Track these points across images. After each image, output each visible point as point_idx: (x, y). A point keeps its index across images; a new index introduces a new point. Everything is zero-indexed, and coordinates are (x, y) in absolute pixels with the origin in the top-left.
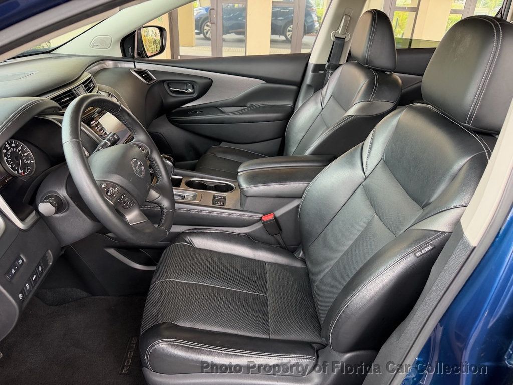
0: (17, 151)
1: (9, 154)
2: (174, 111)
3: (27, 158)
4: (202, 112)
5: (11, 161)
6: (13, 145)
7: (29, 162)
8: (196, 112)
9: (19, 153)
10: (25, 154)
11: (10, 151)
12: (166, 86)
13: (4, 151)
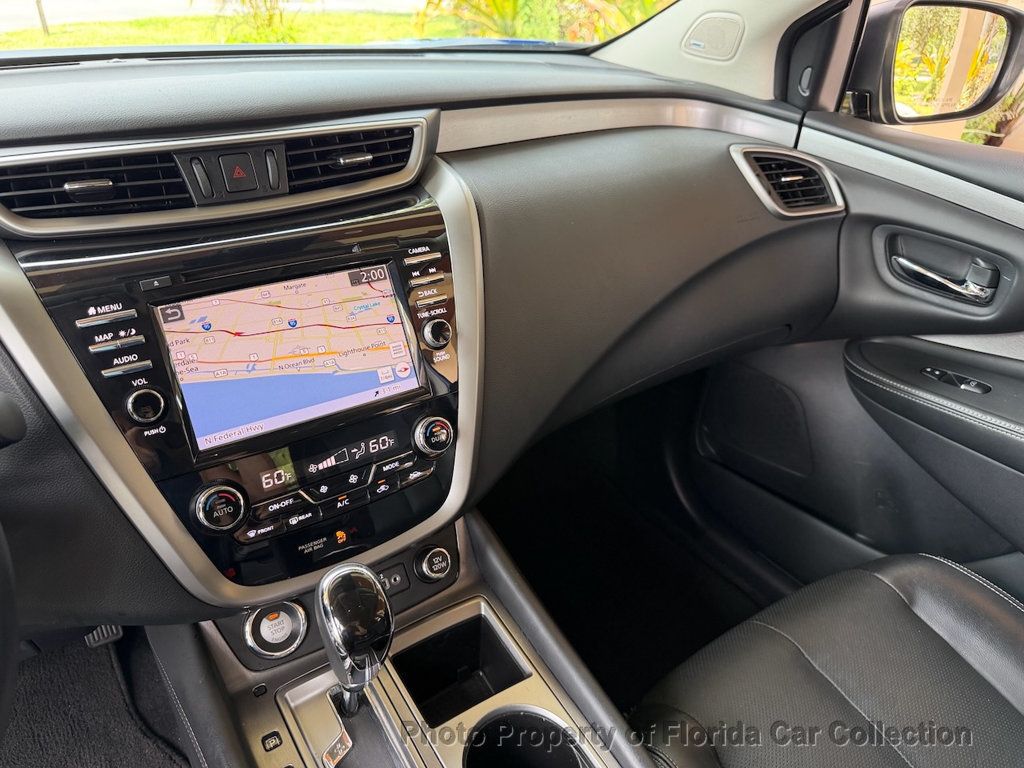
2: (877, 341)
4: (987, 390)
8: (963, 381)
12: (879, 244)
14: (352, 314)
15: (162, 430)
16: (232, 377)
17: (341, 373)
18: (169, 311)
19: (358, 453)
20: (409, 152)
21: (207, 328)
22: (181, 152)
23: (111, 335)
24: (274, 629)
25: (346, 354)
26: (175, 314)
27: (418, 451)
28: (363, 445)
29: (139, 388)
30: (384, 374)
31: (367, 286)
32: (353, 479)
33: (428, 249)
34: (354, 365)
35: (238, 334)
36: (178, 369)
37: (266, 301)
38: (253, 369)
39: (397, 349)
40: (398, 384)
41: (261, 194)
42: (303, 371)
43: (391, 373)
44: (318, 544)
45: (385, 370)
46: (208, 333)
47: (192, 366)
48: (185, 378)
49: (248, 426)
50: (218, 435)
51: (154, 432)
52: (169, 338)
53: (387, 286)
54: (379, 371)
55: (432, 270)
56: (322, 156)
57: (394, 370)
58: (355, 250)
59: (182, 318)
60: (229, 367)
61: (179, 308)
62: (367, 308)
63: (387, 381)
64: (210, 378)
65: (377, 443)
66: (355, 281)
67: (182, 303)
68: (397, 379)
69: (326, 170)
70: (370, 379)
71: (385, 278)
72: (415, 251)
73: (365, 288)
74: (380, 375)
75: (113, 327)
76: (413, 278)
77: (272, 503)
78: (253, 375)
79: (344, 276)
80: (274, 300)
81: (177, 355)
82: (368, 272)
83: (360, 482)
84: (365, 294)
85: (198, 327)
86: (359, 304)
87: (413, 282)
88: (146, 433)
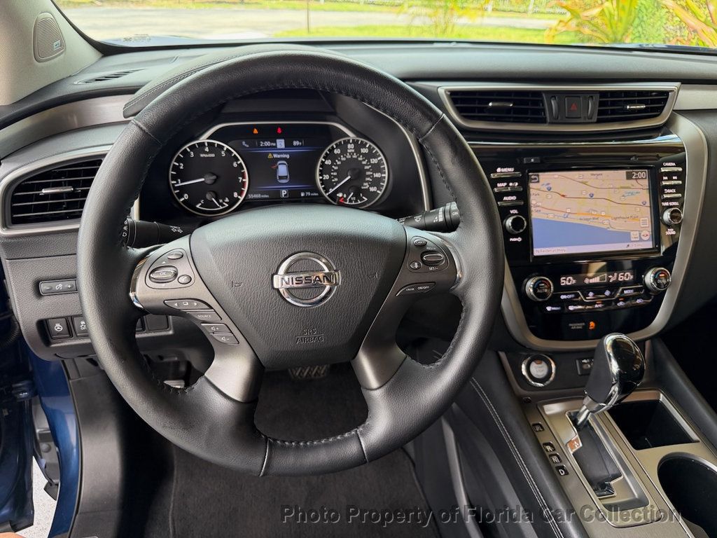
0: (364, 163)
1: (343, 159)
3: (376, 182)
5: (335, 171)
6: (364, 151)
7: (372, 189)
9: (366, 167)
10: (377, 175)
11: (349, 156)
13: (337, 151)
14: (623, 196)
15: (519, 239)
16: (556, 219)
17: (611, 229)
18: (533, 177)
19: (613, 279)
20: (664, 107)
21: (549, 189)
22: (547, 92)
23: (505, 184)
24: (538, 370)
25: (615, 219)
26: (535, 179)
27: (645, 286)
28: (616, 274)
29: (513, 215)
30: (634, 235)
31: (635, 181)
32: (607, 293)
33: (674, 164)
34: (619, 226)
35: (563, 196)
36: (533, 209)
37: (581, 180)
38: (567, 217)
39: (644, 222)
40: (641, 243)
41: (582, 121)
42: (592, 224)
43: (638, 236)
44: (579, 326)
45: (635, 233)
46: (549, 193)
47: (538, 209)
48: (534, 215)
49: (559, 248)
50: (543, 249)
51: (515, 240)
52: (532, 191)
53: (646, 183)
54: (632, 233)
55: (675, 178)
56: (613, 103)
57: (640, 234)
58: (633, 159)
59: (538, 182)
60: (556, 213)
61: (538, 175)
62: (632, 194)
63: (634, 240)
64: (544, 217)
65: (623, 275)
66: (629, 177)
67: (540, 174)
68: (641, 240)
69: (613, 112)
70: (625, 236)
71: (646, 178)
72: (667, 164)
73: (633, 182)
74: (632, 236)
75: (507, 180)
76: (663, 180)
77: (564, 294)
78: (567, 220)
79: (623, 173)
80: (584, 180)
81: (533, 201)
82: (637, 172)
83: (611, 296)
84: (633, 185)
85: (545, 188)
86: (628, 190)
87: (664, 183)
88: (511, 240)
